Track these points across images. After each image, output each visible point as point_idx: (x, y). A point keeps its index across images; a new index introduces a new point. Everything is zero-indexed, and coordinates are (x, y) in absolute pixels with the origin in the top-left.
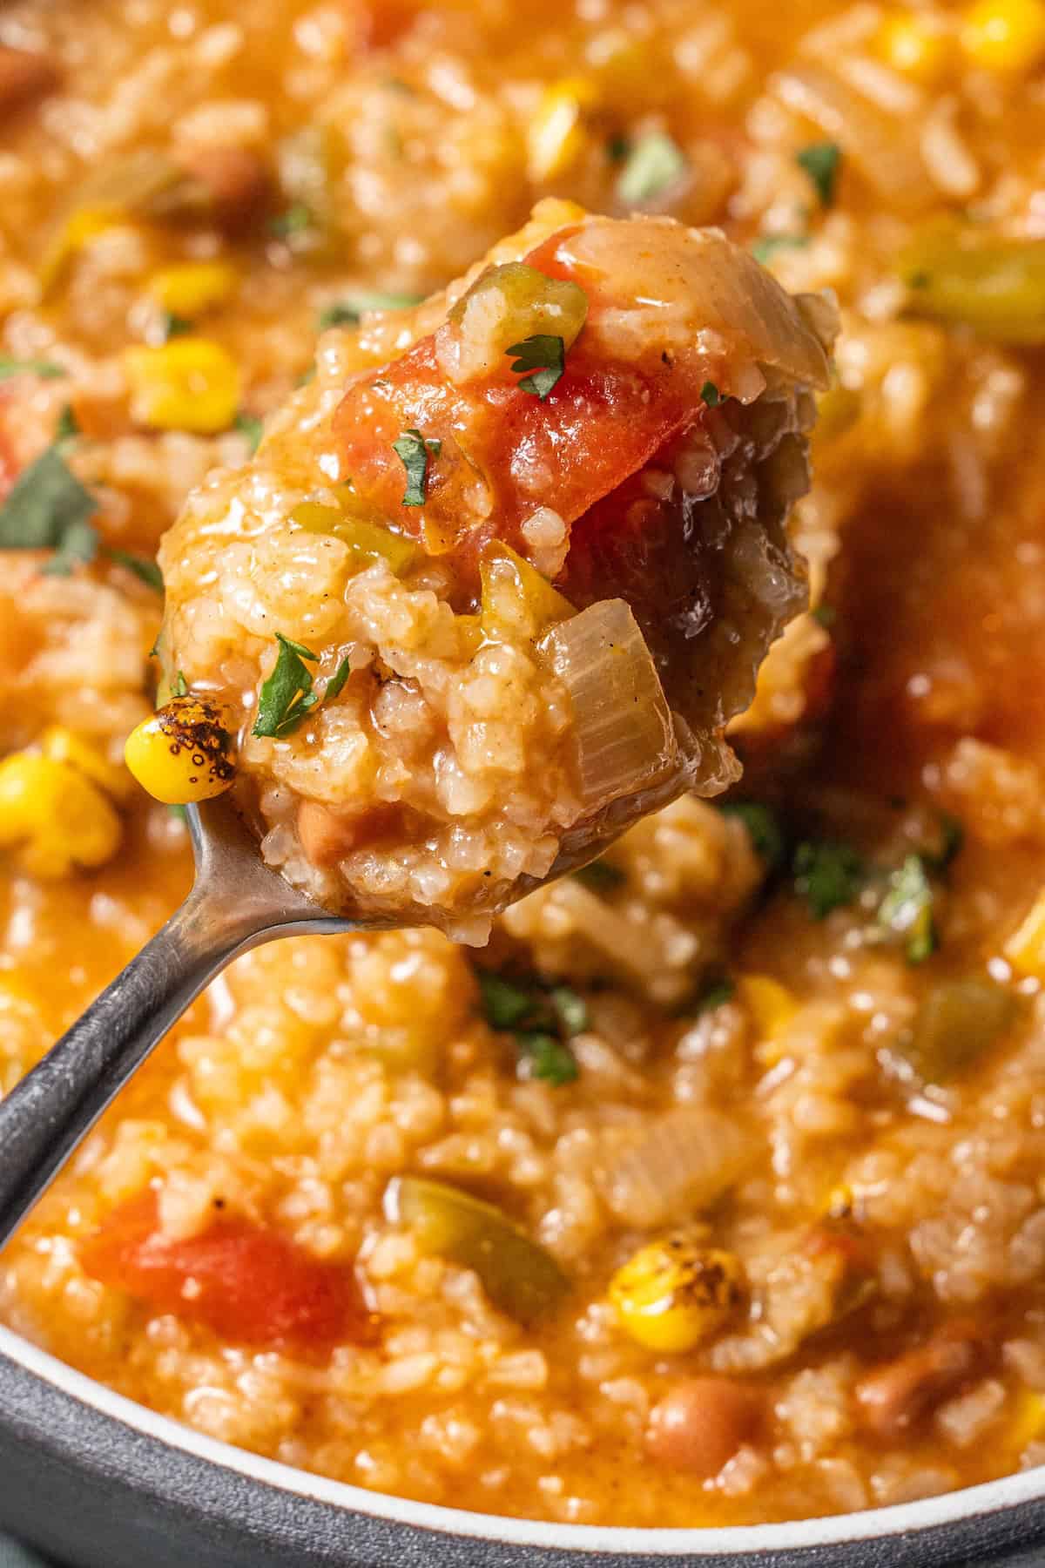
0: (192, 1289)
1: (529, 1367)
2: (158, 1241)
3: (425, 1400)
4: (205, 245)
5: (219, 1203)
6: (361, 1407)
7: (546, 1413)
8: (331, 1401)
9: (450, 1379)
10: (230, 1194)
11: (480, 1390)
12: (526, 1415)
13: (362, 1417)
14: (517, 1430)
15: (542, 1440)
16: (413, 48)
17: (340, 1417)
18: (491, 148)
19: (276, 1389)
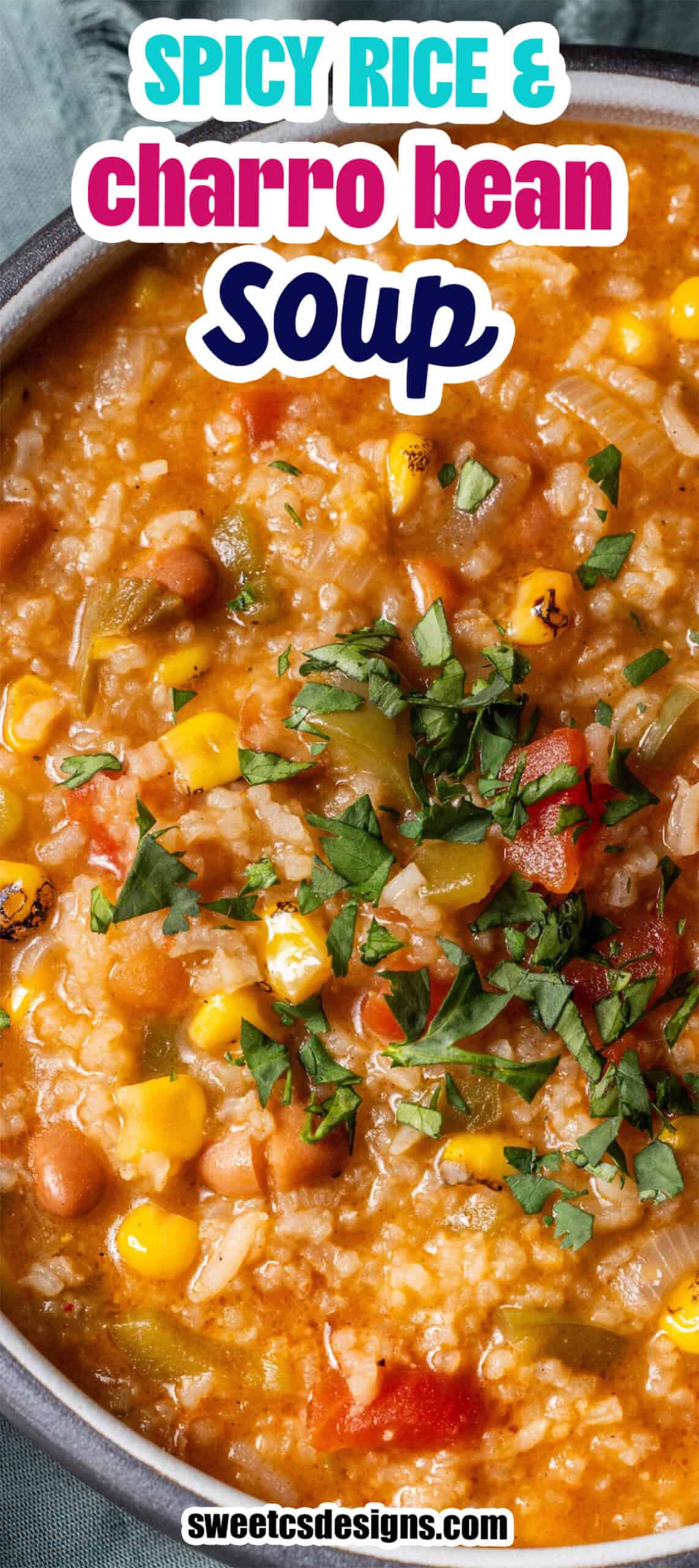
0: (388, 1435)
1: (610, 1410)
2: (355, 1411)
3: (547, 1447)
4: (184, 634)
5: (382, 1363)
6: (509, 1464)
7: (627, 1437)
8: (487, 1468)
9: (561, 1431)
10: (387, 1354)
11: (580, 1432)
12: (614, 1444)
13: (510, 1472)
14: (611, 1455)
15: (629, 1458)
16: (288, 430)
17: (497, 1476)
18: (363, 501)
19: (452, 1475)
